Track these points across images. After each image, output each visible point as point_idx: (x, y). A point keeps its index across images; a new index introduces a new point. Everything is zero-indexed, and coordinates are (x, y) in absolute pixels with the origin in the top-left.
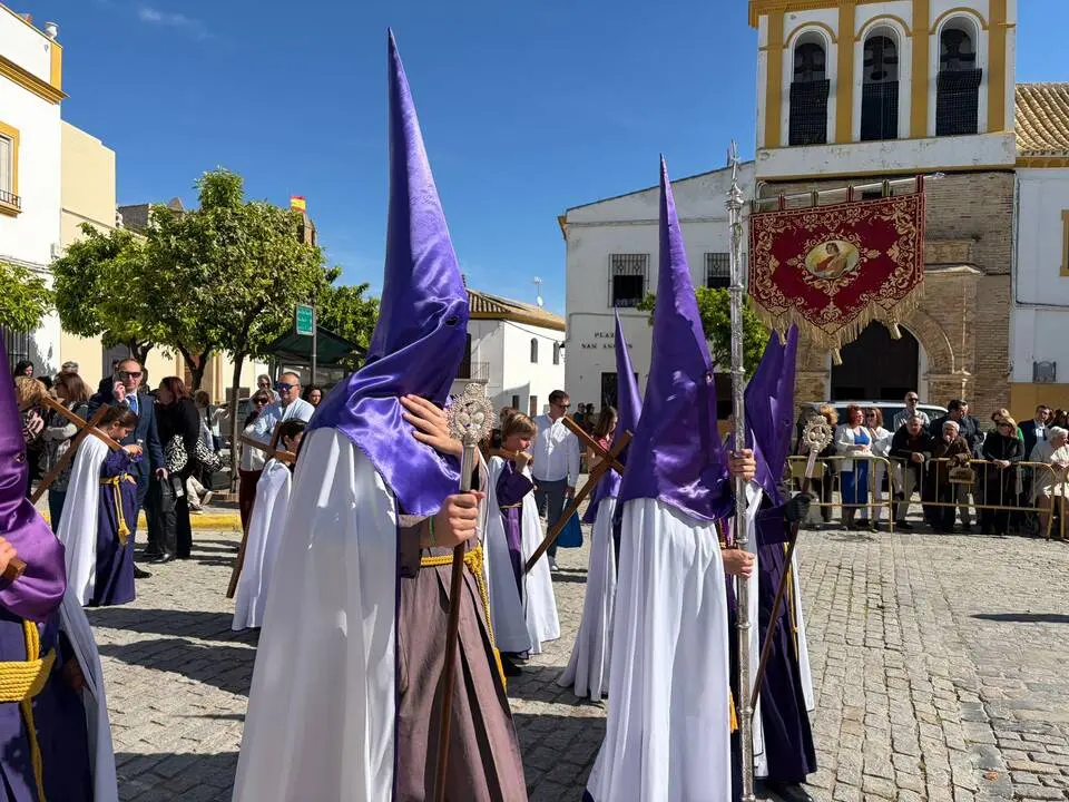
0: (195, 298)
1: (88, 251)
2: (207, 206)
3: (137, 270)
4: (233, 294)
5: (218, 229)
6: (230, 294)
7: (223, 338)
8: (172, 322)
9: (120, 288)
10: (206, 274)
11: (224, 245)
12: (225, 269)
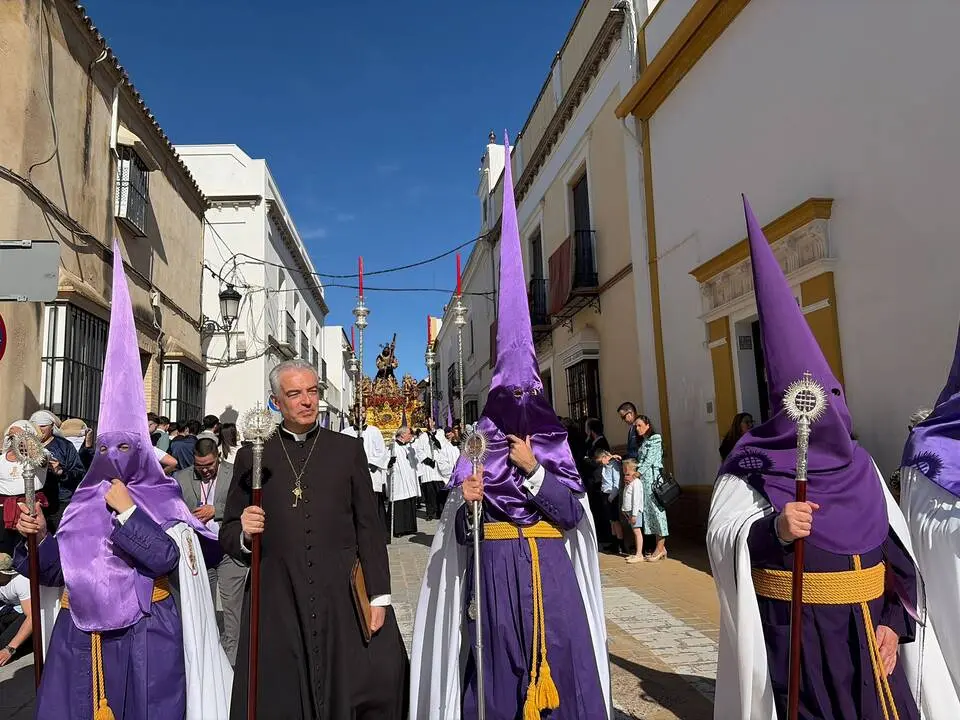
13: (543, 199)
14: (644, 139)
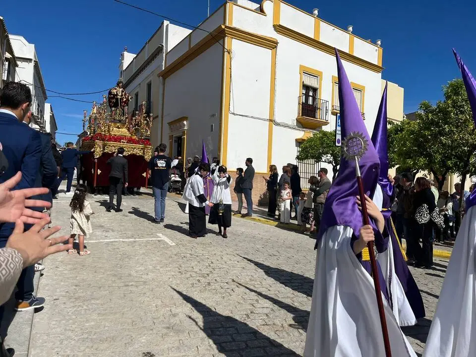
0: (441, 142)
1: (391, 131)
2: (448, 97)
3: (412, 132)
4: (462, 139)
5: (454, 107)
6: (460, 139)
7: (455, 165)
8: (429, 156)
9: (404, 145)
10: (447, 130)
11: (457, 115)
12: (457, 127)
13: (140, 84)
14: (164, 84)
